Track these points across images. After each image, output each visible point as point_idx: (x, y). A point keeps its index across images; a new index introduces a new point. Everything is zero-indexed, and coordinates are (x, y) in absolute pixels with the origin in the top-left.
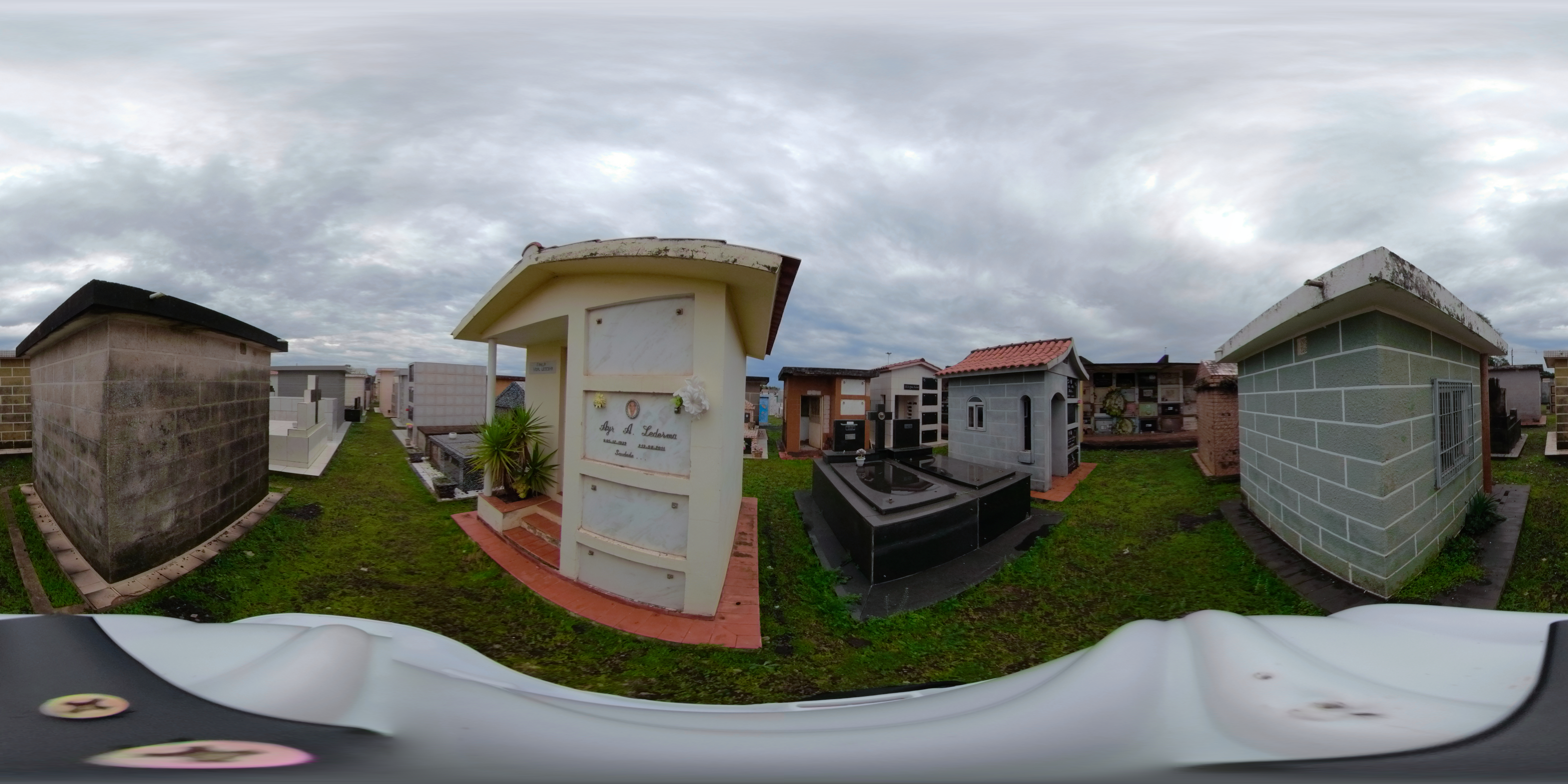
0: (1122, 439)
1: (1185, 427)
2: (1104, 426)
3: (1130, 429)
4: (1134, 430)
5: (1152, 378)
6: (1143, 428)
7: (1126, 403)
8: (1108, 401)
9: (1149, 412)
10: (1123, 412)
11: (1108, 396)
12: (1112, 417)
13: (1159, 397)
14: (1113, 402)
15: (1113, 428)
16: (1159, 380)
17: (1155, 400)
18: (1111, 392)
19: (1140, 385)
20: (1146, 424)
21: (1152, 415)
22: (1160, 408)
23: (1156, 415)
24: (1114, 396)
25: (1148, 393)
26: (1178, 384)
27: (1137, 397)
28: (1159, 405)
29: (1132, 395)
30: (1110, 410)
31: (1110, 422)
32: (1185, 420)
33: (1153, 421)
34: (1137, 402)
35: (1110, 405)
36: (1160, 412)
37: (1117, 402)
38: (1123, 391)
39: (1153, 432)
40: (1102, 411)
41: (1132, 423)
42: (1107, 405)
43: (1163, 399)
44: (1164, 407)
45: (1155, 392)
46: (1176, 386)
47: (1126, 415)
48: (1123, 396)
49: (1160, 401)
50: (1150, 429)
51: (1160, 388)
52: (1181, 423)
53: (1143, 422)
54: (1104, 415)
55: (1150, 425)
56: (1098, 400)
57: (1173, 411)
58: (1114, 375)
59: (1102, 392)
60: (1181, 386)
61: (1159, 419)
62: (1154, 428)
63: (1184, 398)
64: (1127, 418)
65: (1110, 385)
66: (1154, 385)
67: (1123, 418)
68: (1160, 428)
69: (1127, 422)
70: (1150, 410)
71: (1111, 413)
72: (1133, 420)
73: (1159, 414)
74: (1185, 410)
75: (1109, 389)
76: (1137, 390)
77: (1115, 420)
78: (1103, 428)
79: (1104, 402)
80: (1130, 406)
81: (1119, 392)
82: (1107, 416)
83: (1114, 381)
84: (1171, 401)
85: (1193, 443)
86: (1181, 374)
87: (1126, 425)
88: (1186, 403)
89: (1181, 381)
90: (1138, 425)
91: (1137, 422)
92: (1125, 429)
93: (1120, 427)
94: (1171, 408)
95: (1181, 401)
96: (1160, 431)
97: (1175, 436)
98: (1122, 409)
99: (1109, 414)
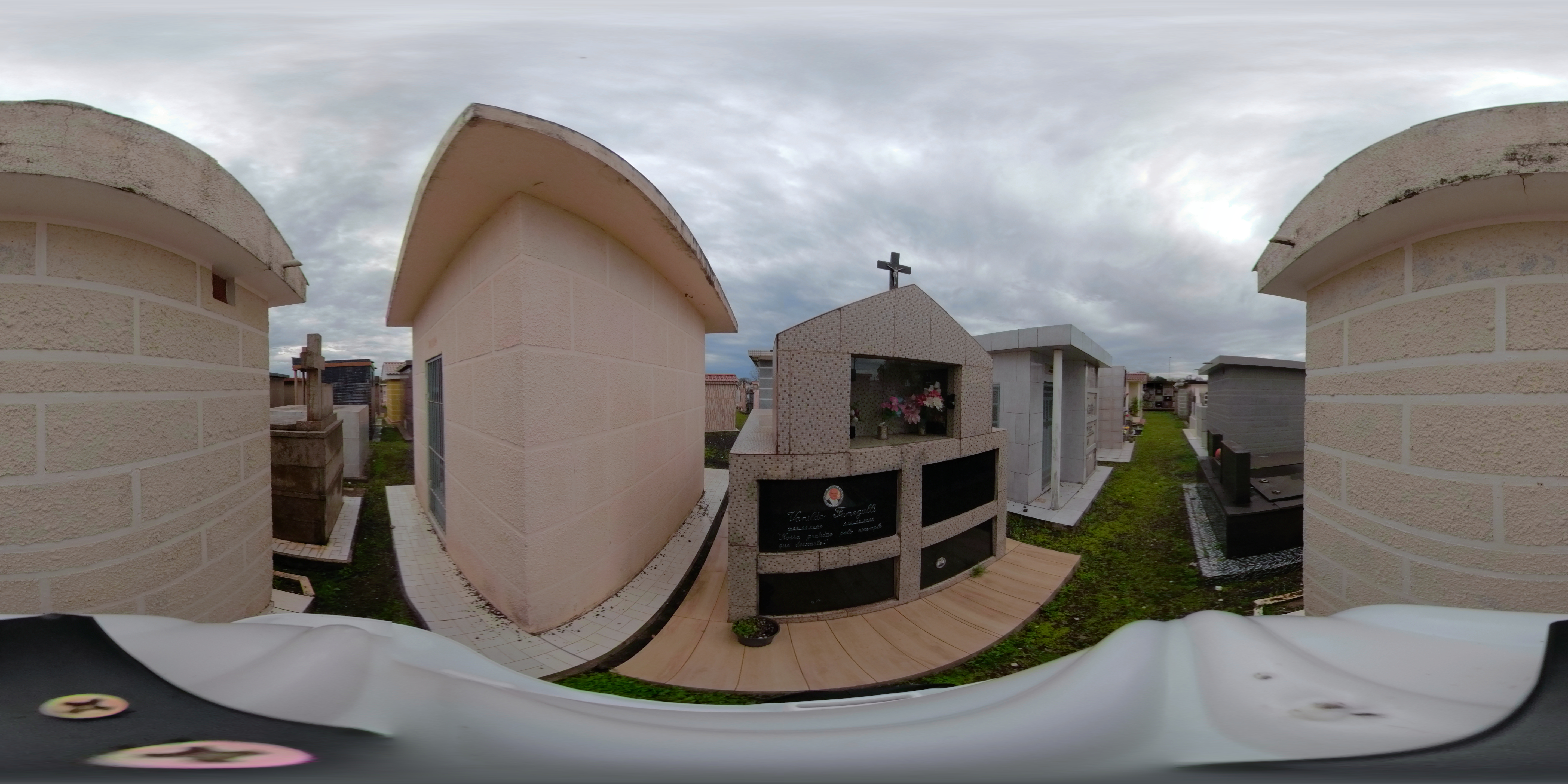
3: (1151, 405)
5: (1161, 385)
6: (1156, 405)
10: (1149, 398)
13: (1164, 393)
17: (1161, 394)
25: (1159, 391)
32: (1174, 403)
33: (1160, 403)
44: (1165, 397)
45: (1162, 391)
47: (1150, 400)
49: (1164, 395)
50: (1159, 406)
52: (1172, 405)
53: (1157, 403)
57: (1169, 399)
66: (1161, 388)
70: (1160, 398)
74: (1174, 399)
76: (1155, 390)
77: (1145, 402)
88: (1174, 396)
91: (1154, 403)
95: (1172, 395)
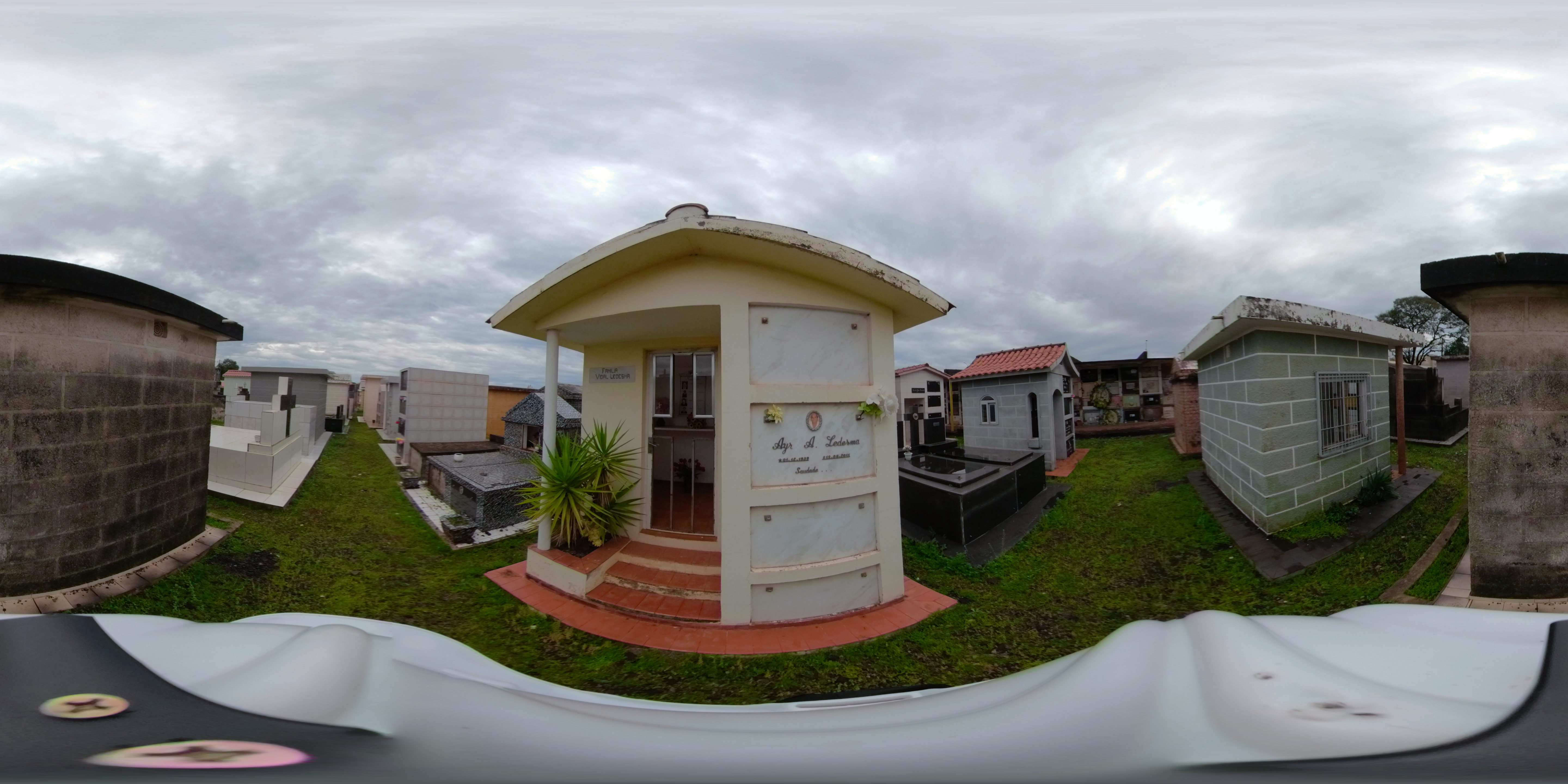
0: (1109, 428)
1: (1165, 416)
2: (1092, 418)
3: (1115, 419)
4: (1119, 420)
5: (1133, 372)
6: (1127, 418)
7: (1111, 396)
8: (1095, 395)
9: (1132, 403)
10: (1108, 404)
11: (1095, 390)
12: (1099, 409)
13: (1141, 389)
14: (1099, 395)
15: (1100, 419)
16: (1140, 374)
17: (1137, 392)
18: (1098, 387)
19: (1122, 380)
20: (1130, 414)
21: (1135, 406)
22: (1142, 399)
23: (1139, 405)
24: (1100, 390)
25: (1130, 386)
26: (1157, 376)
27: (1121, 390)
28: (1141, 397)
29: (1116, 388)
30: (1097, 403)
31: (1097, 414)
32: (1165, 409)
33: (1136, 411)
34: (1121, 395)
35: (1097, 398)
36: (1142, 403)
37: (1103, 396)
38: (1108, 385)
39: (1136, 421)
40: (1090, 404)
41: (1117, 414)
42: (1094, 398)
43: (1144, 391)
44: (1146, 398)
45: (1137, 385)
46: (1156, 379)
47: (1111, 406)
48: (1108, 390)
49: (1141, 393)
50: (1133, 419)
51: (1141, 380)
52: (1162, 412)
53: (1127, 412)
54: (1092, 408)
55: (1133, 415)
56: (1085, 394)
57: (1154, 402)
58: (1099, 371)
59: (1089, 387)
60: (1160, 379)
61: (1142, 409)
62: (1137, 418)
63: (1163, 389)
64: (1112, 409)
65: (1096, 380)
66: (1135, 378)
67: (1109, 410)
68: (1142, 418)
69: (1113, 413)
70: (1133, 401)
71: (1098, 406)
72: (1118, 411)
73: (1141, 405)
74: (1165, 400)
75: (1095, 384)
76: (1120, 384)
77: (1101, 412)
78: (1091, 419)
79: (1092, 396)
80: (1115, 399)
81: (1104, 387)
82: (1095, 408)
83: (1099, 377)
84: (1152, 392)
85: (1171, 430)
86: (1160, 368)
87: (1112, 416)
88: (1165, 394)
89: (1160, 373)
90: (1122, 415)
91: (1121, 413)
92: (1111, 419)
93: (1107, 418)
94: (1152, 399)
95: (1161, 392)
96: (1143, 421)
97: (1156, 424)
98: (1108, 401)
99: (1096, 406)
